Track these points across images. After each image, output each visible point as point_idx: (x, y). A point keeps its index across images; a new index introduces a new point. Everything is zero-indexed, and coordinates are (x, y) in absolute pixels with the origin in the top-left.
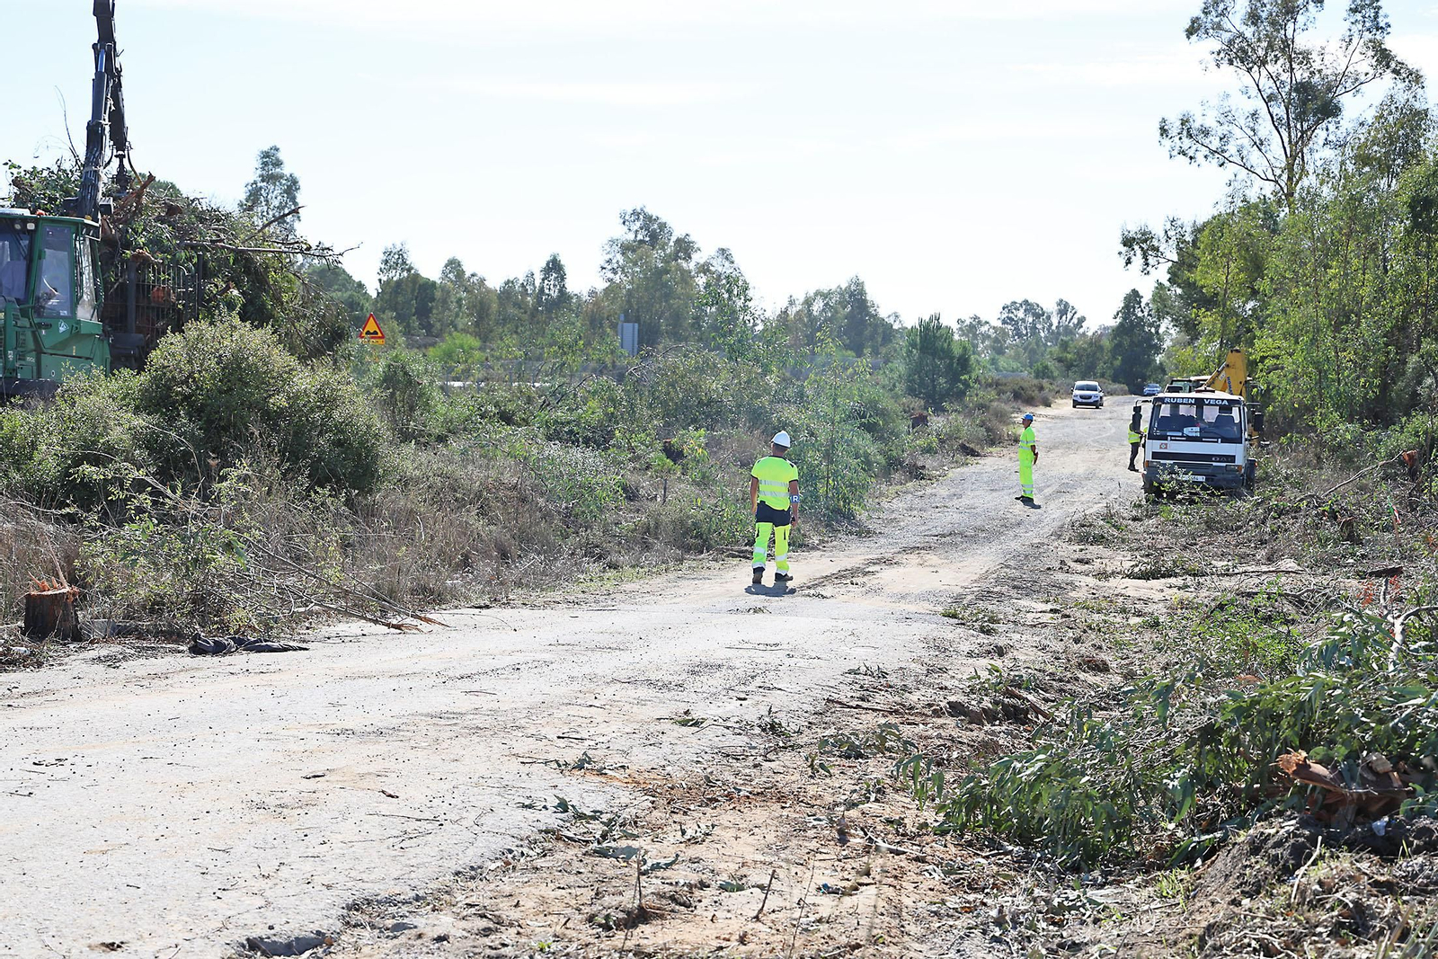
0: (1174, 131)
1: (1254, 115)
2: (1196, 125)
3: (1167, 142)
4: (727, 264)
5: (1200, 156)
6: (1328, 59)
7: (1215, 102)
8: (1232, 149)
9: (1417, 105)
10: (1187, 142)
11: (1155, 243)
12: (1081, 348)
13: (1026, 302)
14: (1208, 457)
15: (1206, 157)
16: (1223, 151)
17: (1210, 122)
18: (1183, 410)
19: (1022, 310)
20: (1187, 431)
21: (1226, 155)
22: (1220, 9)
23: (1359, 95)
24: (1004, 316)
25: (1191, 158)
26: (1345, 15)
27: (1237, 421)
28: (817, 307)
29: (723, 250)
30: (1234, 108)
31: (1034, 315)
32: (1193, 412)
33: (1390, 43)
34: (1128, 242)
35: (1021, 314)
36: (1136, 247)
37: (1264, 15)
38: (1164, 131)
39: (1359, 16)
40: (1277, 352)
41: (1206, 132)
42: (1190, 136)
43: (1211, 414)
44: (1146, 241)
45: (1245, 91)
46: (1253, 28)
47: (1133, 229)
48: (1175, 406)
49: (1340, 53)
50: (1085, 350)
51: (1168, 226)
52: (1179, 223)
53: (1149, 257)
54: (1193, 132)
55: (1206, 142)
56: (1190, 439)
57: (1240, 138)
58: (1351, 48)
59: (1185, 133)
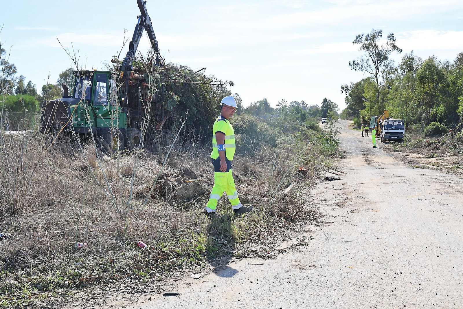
0: (352, 64)
1: (368, 60)
2: (356, 63)
3: (350, 66)
4: (237, 96)
5: (357, 69)
6: (383, 48)
7: (360, 57)
8: (364, 67)
9: (412, 57)
10: (355, 66)
11: (348, 88)
12: (314, 111)
13: (295, 101)
14: (397, 133)
15: (359, 69)
16: (362, 68)
17: (359, 62)
18: (390, 123)
19: (294, 103)
20: (392, 127)
21: (363, 68)
22: (360, 38)
23: (390, 55)
24: (291, 105)
25: (355, 70)
26: (387, 38)
27: (402, 125)
28: (258, 105)
29: (236, 93)
30: (364, 59)
31: (297, 104)
32: (392, 123)
33: (396, 44)
34: (342, 88)
35: (294, 104)
36: (344, 89)
37: (369, 39)
38: (350, 64)
39: (389, 38)
40: (390, 110)
41: (358, 64)
42: (355, 65)
43: (396, 124)
44: (346, 88)
45: (366, 55)
46: (367, 42)
47: (344, 85)
48: (388, 122)
49: (386, 46)
50: (315, 111)
51: (351, 84)
52: (353, 83)
53: (347, 91)
54: (356, 64)
55: (359, 66)
56: (393, 129)
57: (365, 65)
58: (388, 45)
59: (354, 64)
